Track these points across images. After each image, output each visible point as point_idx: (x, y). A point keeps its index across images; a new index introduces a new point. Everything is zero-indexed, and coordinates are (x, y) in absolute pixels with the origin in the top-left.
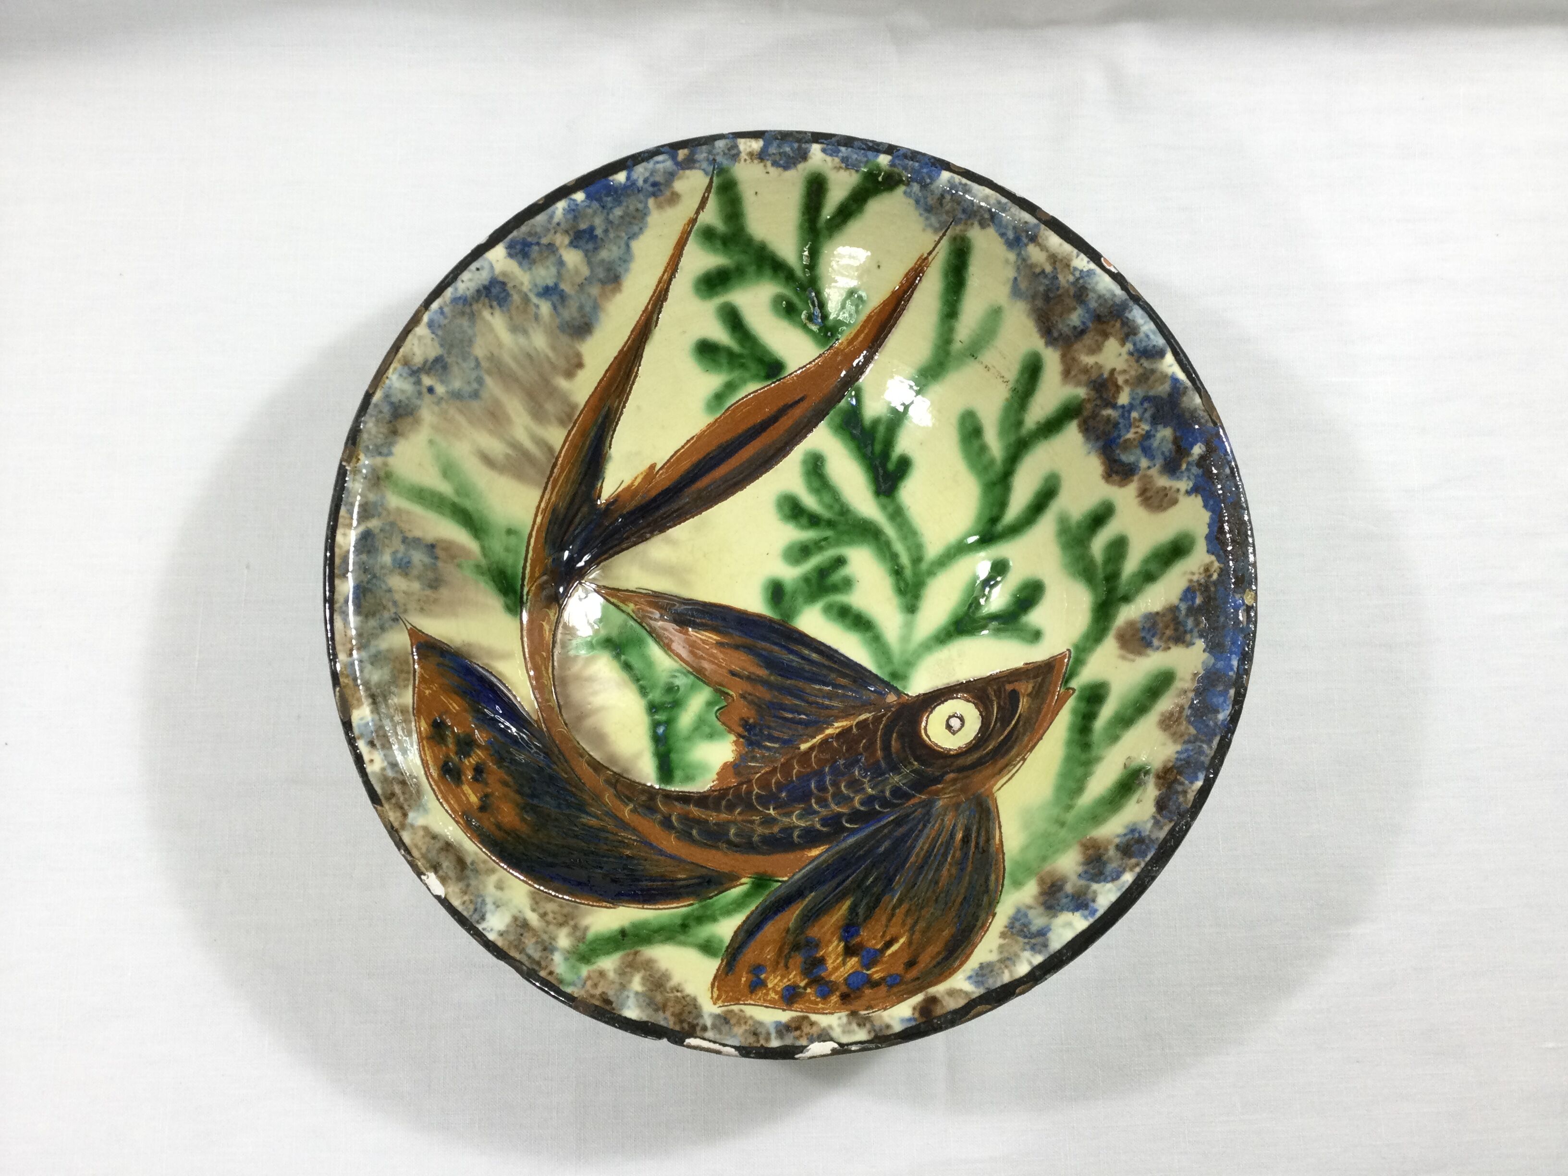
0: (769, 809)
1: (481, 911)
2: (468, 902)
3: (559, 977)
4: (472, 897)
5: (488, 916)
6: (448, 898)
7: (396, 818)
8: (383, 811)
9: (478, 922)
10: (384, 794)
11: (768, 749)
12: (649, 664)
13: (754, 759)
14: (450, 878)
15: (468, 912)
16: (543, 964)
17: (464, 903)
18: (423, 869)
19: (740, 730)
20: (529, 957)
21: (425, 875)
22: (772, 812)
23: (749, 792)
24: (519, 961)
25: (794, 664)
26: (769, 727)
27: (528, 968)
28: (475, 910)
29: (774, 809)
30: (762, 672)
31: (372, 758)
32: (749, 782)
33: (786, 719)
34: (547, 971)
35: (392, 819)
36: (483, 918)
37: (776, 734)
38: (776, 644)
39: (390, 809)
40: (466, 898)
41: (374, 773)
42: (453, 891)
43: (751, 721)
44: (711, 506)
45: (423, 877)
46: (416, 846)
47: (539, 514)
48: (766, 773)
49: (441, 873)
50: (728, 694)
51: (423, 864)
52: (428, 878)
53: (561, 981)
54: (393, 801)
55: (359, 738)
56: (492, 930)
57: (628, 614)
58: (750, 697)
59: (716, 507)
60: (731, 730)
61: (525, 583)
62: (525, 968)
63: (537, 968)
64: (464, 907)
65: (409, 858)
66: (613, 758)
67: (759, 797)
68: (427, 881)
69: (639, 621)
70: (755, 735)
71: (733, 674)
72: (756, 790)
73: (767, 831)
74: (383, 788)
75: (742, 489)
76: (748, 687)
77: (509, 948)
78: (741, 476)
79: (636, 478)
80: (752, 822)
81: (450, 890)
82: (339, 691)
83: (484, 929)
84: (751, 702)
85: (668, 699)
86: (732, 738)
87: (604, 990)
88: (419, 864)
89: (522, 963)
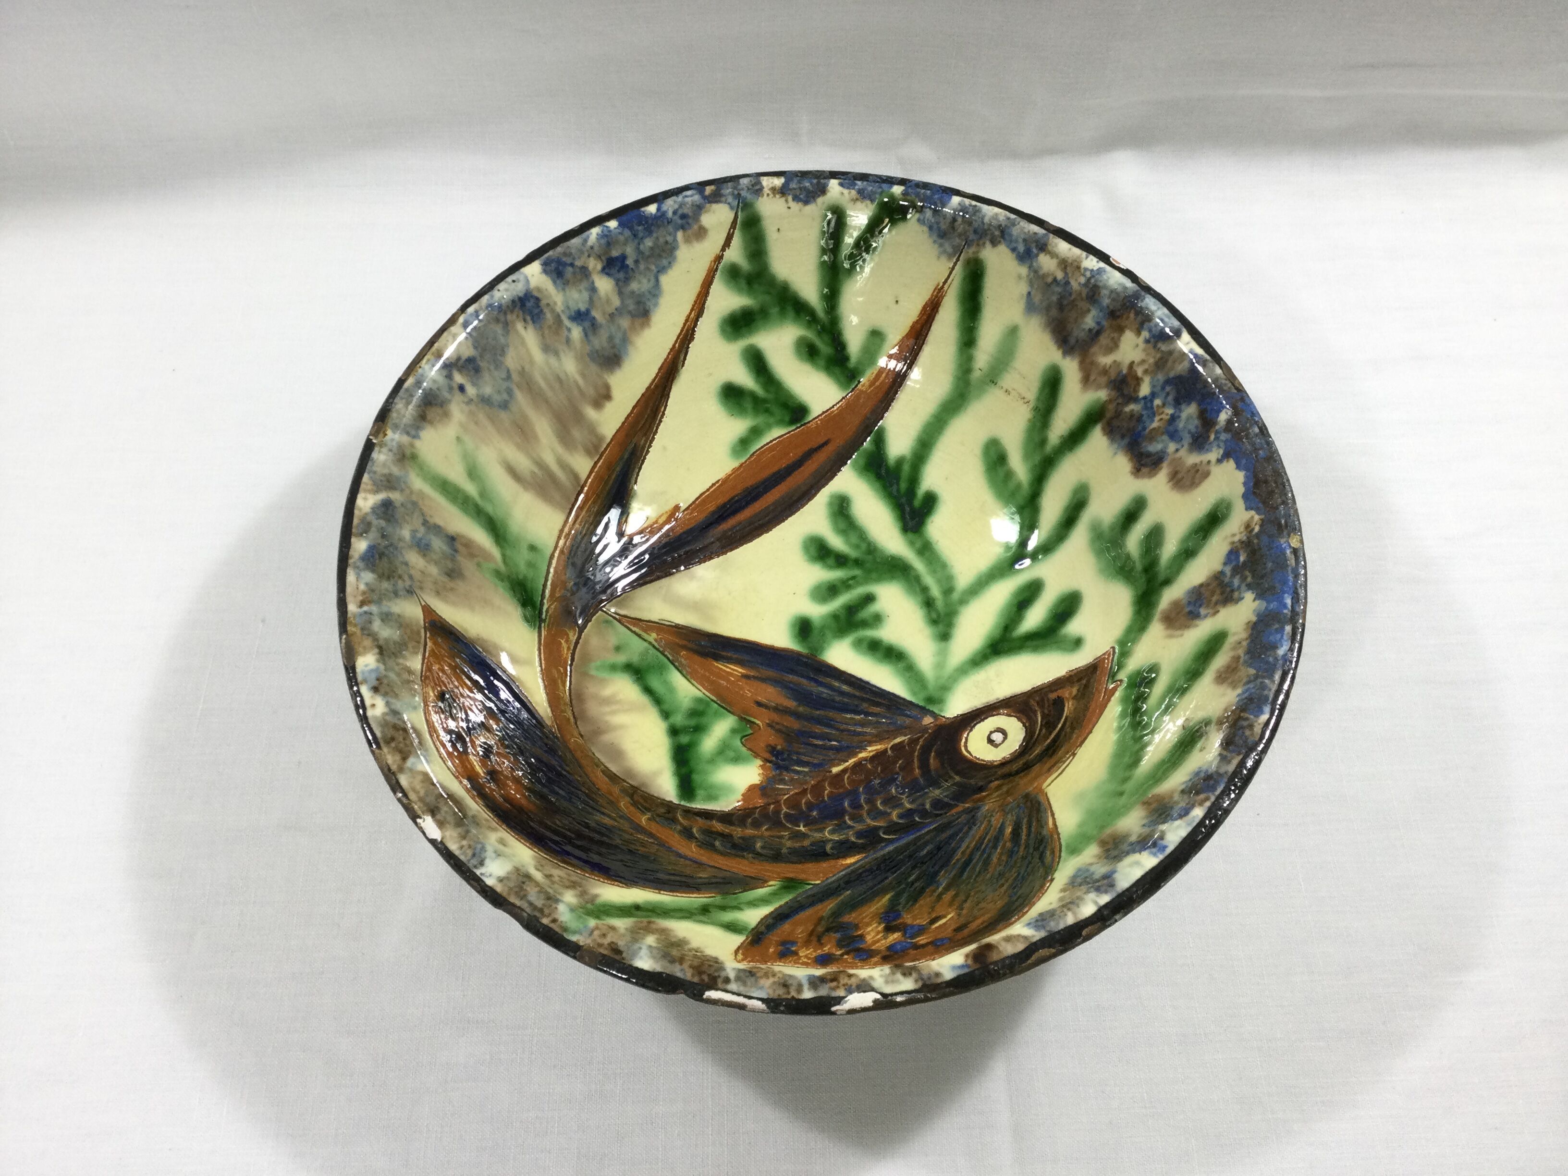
0: (799, 827)
1: (480, 857)
2: (466, 847)
3: (563, 925)
4: (472, 843)
5: (487, 862)
6: (444, 841)
7: (395, 761)
8: (381, 754)
9: (475, 867)
10: (384, 737)
11: (798, 772)
12: (671, 689)
13: (782, 781)
14: (448, 823)
15: (466, 856)
16: (546, 911)
17: (462, 847)
18: (419, 812)
19: (767, 755)
20: (531, 904)
21: (420, 818)
22: (802, 828)
23: (777, 812)
24: (519, 908)
25: (824, 696)
26: (798, 753)
27: (529, 915)
28: (474, 855)
29: (804, 826)
30: (791, 704)
31: (375, 702)
32: (777, 802)
33: (816, 746)
34: (550, 919)
35: (390, 762)
36: (482, 863)
37: (805, 759)
38: (803, 676)
39: (389, 753)
40: (464, 843)
41: (375, 717)
42: (451, 836)
43: (779, 747)
44: (737, 547)
45: (419, 820)
46: (414, 790)
47: (562, 538)
48: (796, 794)
49: (438, 817)
50: (754, 723)
51: (419, 807)
52: (424, 821)
53: (566, 929)
54: (393, 745)
55: (362, 684)
56: (490, 875)
57: (650, 643)
58: (777, 727)
59: (741, 548)
60: (756, 755)
61: (545, 601)
62: (525, 915)
63: (538, 914)
64: (461, 852)
65: (405, 801)
66: (630, 772)
67: (787, 815)
68: (423, 825)
69: (661, 649)
70: (783, 760)
71: (759, 704)
72: (785, 810)
73: (797, 845)
74: (382, 732)
75: (767, 531)
76: (776, 717)
77: (509, 894)
78: (767, 518)
79: (661, 516)
80: (781, 837)
81: (448, 834)
82: (345, 639)
83: (482, 874)
84: (779, 731)
85: (693, 722)
86: (759, 762)
87: (614, 940)
88: (416, 807)
89: (523, 910)
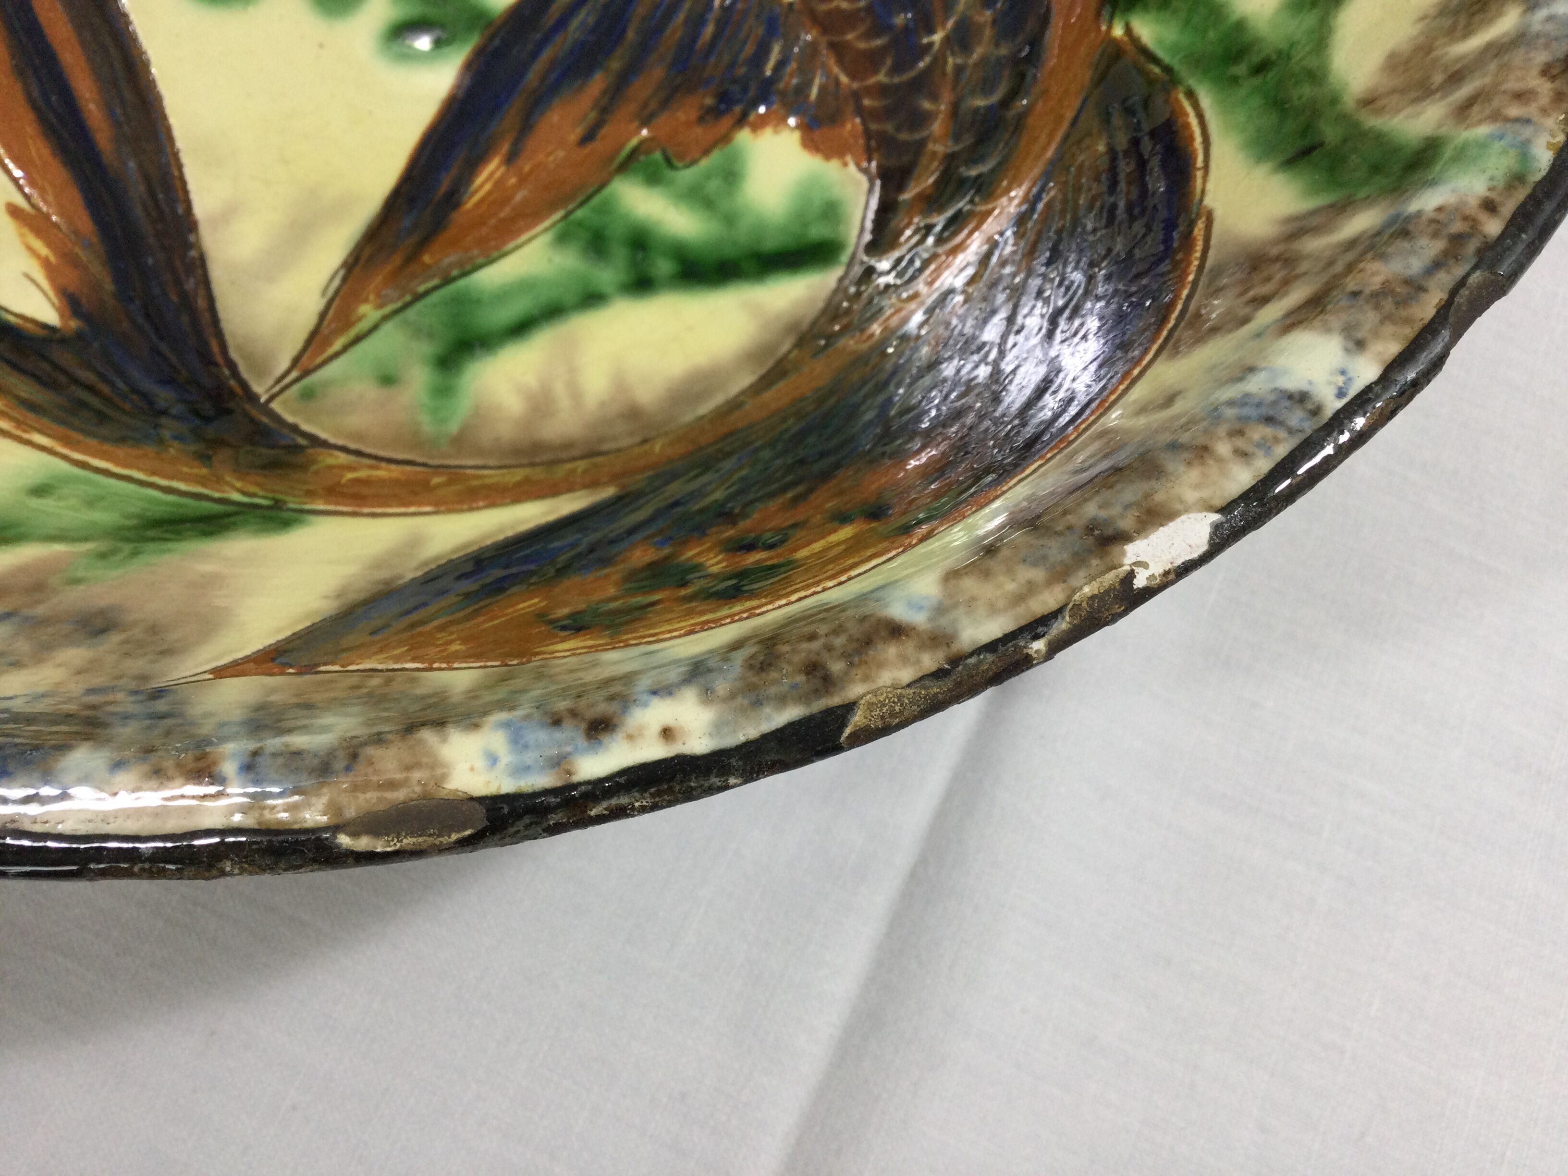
0: (931, 45)
1: (1274, 403)
2: (1240, 443)
3: (1500, 184)
4: (1222, 431)
5: (1291, 383)
6: (1219, 502)
7: (904, 660)
8: (870, 706)
9: (1316, 411)
10: (804, 698)
11: (781, 64)
12: (525, 285)
13: (802, 90)
14: (1147, 496)
15: (1277, 440)
16: (1458, 227)
17: (1243, 455)
18: (1110, 578)
19: (726, 122)
20: (1437, 265)
21: (1131, 575)
22: (937, 37)
23: (883, 90)
24: (1454, 292)
25: (591, 20)
26: (732, 65)
27: (1475, 268)
28: (1269, 420)
30: (598, 83)
31: (655, 728)
32: (856, 96)
33: (716, 37)
34: (1483, 217)
35: (906, 675)
36: (1301, 398)
37: (749, 49)
39: (866, 679)
40: (1223, 448)
41: (718, 727)
42: (1197, 487)
43: (709, 101)
45: (1140, 582)
46: (1019, 599)
47: (26, 436)
48: (840, 62)
49: (1127, 523)
50: (635, 151)
51: (1092, 579)
52: (1144, 565)
53: (1517, 179)
54: (837, 667)
55: (569, 773)
56: (1343, 372)
57: (385, 318)
58: (653, 105)
60: (726, 139)
61: (217, 495)
62: (1476, 277)
63: (1472, 246)
64: (1260, 453)
65: (1062, 625)
67: (897, 69)
68: (1157, 569)
69: (408, 298)
70: (745, 90)
71: (588, 137)
72: (881, 77)
74: (782, 701)
76: (627, 109)
77: (1408, 321)
79: (29, 248)
80: (959, 70)
81: (1191, 496)
83: (1341, 394)
84: (665, 104)
85: (620, 254)
86: (744, 136)
87: (1535, 72)
88: (1087, 590)
89: (1462, 283)
